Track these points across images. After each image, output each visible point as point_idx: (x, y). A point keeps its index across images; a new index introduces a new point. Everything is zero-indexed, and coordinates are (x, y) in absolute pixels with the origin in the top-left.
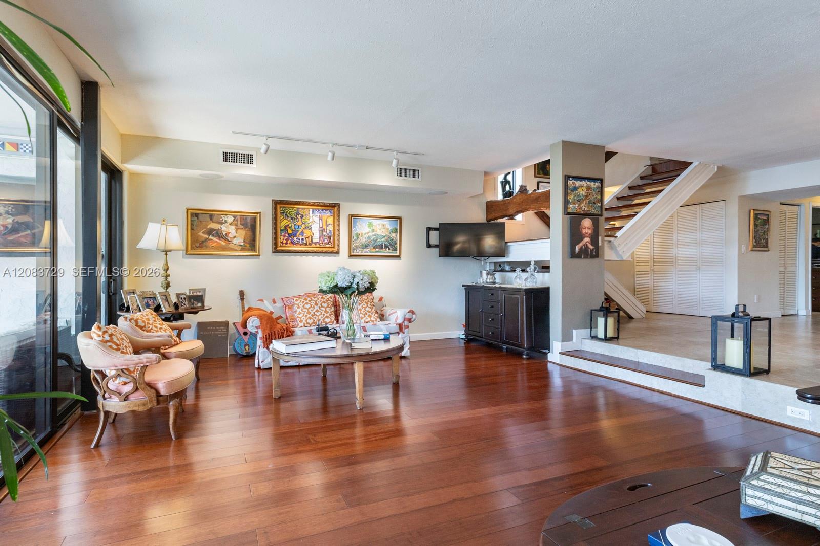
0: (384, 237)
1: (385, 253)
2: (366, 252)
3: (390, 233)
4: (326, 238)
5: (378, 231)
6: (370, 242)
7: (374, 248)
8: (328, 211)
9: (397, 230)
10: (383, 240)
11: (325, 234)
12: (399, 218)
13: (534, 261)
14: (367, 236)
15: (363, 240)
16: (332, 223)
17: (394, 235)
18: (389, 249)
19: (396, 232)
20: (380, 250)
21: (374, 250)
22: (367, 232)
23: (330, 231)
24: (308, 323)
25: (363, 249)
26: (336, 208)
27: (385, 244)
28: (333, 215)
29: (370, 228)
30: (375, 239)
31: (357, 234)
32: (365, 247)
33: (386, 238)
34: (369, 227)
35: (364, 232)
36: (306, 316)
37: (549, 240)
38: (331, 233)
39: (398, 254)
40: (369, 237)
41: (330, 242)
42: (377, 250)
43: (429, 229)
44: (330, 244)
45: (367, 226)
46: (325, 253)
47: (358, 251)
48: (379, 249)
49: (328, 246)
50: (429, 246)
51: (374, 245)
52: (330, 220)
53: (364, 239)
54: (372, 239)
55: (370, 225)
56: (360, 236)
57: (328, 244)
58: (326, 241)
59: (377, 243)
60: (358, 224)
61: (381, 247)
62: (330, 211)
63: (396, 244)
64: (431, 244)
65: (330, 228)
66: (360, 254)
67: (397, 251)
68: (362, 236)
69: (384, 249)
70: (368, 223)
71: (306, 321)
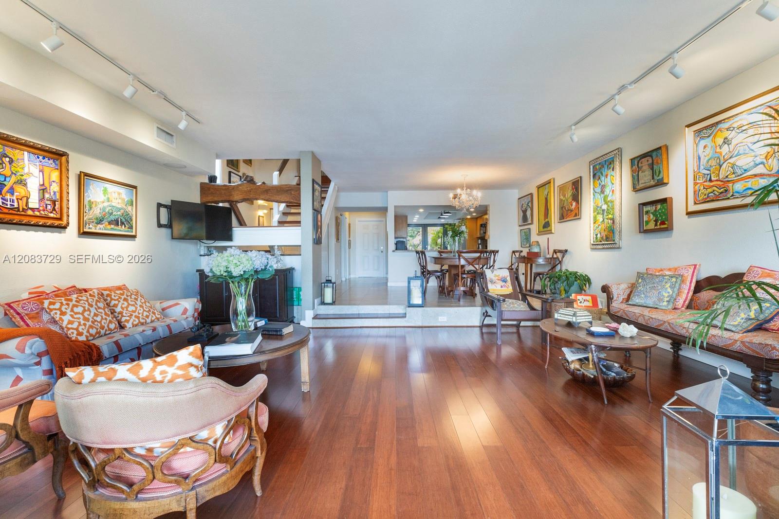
0: (119, 209)
1: (121, 231)
2: (100, 229)
3: (126, 206)
4: (48, 202)
5: (114, 201)
6: (105, 215)
7: (110, 223)
8: (51, 161)
9: (132, 202)
10: (119, 213)
11: (47, 196)
12: (135, 187)
13: (278, 246)
14: (101, 206)
15: (97, 212)
16: (58, 180)
17: (130, 208)
18: (125, 227)
19: (132, 205)
20: (116, 228)
21: (109, 227)
22: (101, 201)
23: (55, 193)
24: (91, 335)
25: (97, 223)
26: (64, 158)
27: (121, 219)
28: (59, 168)
29: (105, 196)
30: (111, 211)
31: (90, 201)
32: (100, 221)
33: (122, 211)
34: (104, 193)
35: (98, 200)
36: (85, 324)
37: (300, 228)
38: (56, 197)
39: (134, 234)
40: (104, 208)
41: (54, 209)
42: (112, 226)
43: (159, 205)
44: (55, 212)
45: (102, 192)
46: (50, 226)
47: (91, 226)
48: (115, 225)
49: (52, 215)
50: (160, 226)
51: (109, 219)
52: (55, 175)
53: (99, 211)
54: (107, 210)
55: (105, 190)
56: (93, 206)
57: (51, 212)
58: (49, 207)
59: (112, 218)
60: (91, 187)
61: (116, 222)
62: (54, 161)
63: (131, 220)
64: (161, 223)
65: (55, 188)
66: (93, 230)
67: (132, 229)
68: (96, 205)
69: (120, 226)
70: (103, 188)
71: (88, 331)
